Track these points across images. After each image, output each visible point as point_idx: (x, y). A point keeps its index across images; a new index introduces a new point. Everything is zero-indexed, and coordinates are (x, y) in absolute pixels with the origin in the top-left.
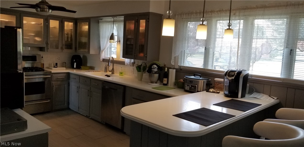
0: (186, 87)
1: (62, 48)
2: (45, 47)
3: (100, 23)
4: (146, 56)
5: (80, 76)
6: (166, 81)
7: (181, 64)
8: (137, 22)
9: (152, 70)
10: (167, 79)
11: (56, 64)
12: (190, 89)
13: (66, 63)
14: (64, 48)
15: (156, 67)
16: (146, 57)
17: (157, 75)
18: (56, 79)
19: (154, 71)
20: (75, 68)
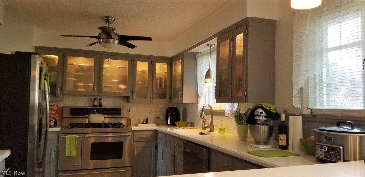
0: (317, 152)
1: (152, 98)
2: (130, 97)
3: (197, 58)
4: (246, 94)
5: (166, 134)
6: (285, 141)
7: (316, 106)
8: (233, 41)
9: (256, 118)
10: (285, 136)
11: (147, 119)
12: (325, 155)
13: (159, 118)
14: (155, 97)
15: (262, 113)
16: (246, 96)
17: (265, 129)
18: (139, 139)
19: (259, 121)
20: (168, 125)
